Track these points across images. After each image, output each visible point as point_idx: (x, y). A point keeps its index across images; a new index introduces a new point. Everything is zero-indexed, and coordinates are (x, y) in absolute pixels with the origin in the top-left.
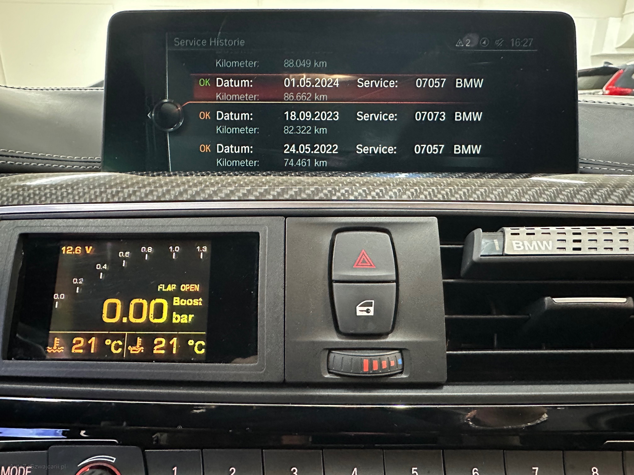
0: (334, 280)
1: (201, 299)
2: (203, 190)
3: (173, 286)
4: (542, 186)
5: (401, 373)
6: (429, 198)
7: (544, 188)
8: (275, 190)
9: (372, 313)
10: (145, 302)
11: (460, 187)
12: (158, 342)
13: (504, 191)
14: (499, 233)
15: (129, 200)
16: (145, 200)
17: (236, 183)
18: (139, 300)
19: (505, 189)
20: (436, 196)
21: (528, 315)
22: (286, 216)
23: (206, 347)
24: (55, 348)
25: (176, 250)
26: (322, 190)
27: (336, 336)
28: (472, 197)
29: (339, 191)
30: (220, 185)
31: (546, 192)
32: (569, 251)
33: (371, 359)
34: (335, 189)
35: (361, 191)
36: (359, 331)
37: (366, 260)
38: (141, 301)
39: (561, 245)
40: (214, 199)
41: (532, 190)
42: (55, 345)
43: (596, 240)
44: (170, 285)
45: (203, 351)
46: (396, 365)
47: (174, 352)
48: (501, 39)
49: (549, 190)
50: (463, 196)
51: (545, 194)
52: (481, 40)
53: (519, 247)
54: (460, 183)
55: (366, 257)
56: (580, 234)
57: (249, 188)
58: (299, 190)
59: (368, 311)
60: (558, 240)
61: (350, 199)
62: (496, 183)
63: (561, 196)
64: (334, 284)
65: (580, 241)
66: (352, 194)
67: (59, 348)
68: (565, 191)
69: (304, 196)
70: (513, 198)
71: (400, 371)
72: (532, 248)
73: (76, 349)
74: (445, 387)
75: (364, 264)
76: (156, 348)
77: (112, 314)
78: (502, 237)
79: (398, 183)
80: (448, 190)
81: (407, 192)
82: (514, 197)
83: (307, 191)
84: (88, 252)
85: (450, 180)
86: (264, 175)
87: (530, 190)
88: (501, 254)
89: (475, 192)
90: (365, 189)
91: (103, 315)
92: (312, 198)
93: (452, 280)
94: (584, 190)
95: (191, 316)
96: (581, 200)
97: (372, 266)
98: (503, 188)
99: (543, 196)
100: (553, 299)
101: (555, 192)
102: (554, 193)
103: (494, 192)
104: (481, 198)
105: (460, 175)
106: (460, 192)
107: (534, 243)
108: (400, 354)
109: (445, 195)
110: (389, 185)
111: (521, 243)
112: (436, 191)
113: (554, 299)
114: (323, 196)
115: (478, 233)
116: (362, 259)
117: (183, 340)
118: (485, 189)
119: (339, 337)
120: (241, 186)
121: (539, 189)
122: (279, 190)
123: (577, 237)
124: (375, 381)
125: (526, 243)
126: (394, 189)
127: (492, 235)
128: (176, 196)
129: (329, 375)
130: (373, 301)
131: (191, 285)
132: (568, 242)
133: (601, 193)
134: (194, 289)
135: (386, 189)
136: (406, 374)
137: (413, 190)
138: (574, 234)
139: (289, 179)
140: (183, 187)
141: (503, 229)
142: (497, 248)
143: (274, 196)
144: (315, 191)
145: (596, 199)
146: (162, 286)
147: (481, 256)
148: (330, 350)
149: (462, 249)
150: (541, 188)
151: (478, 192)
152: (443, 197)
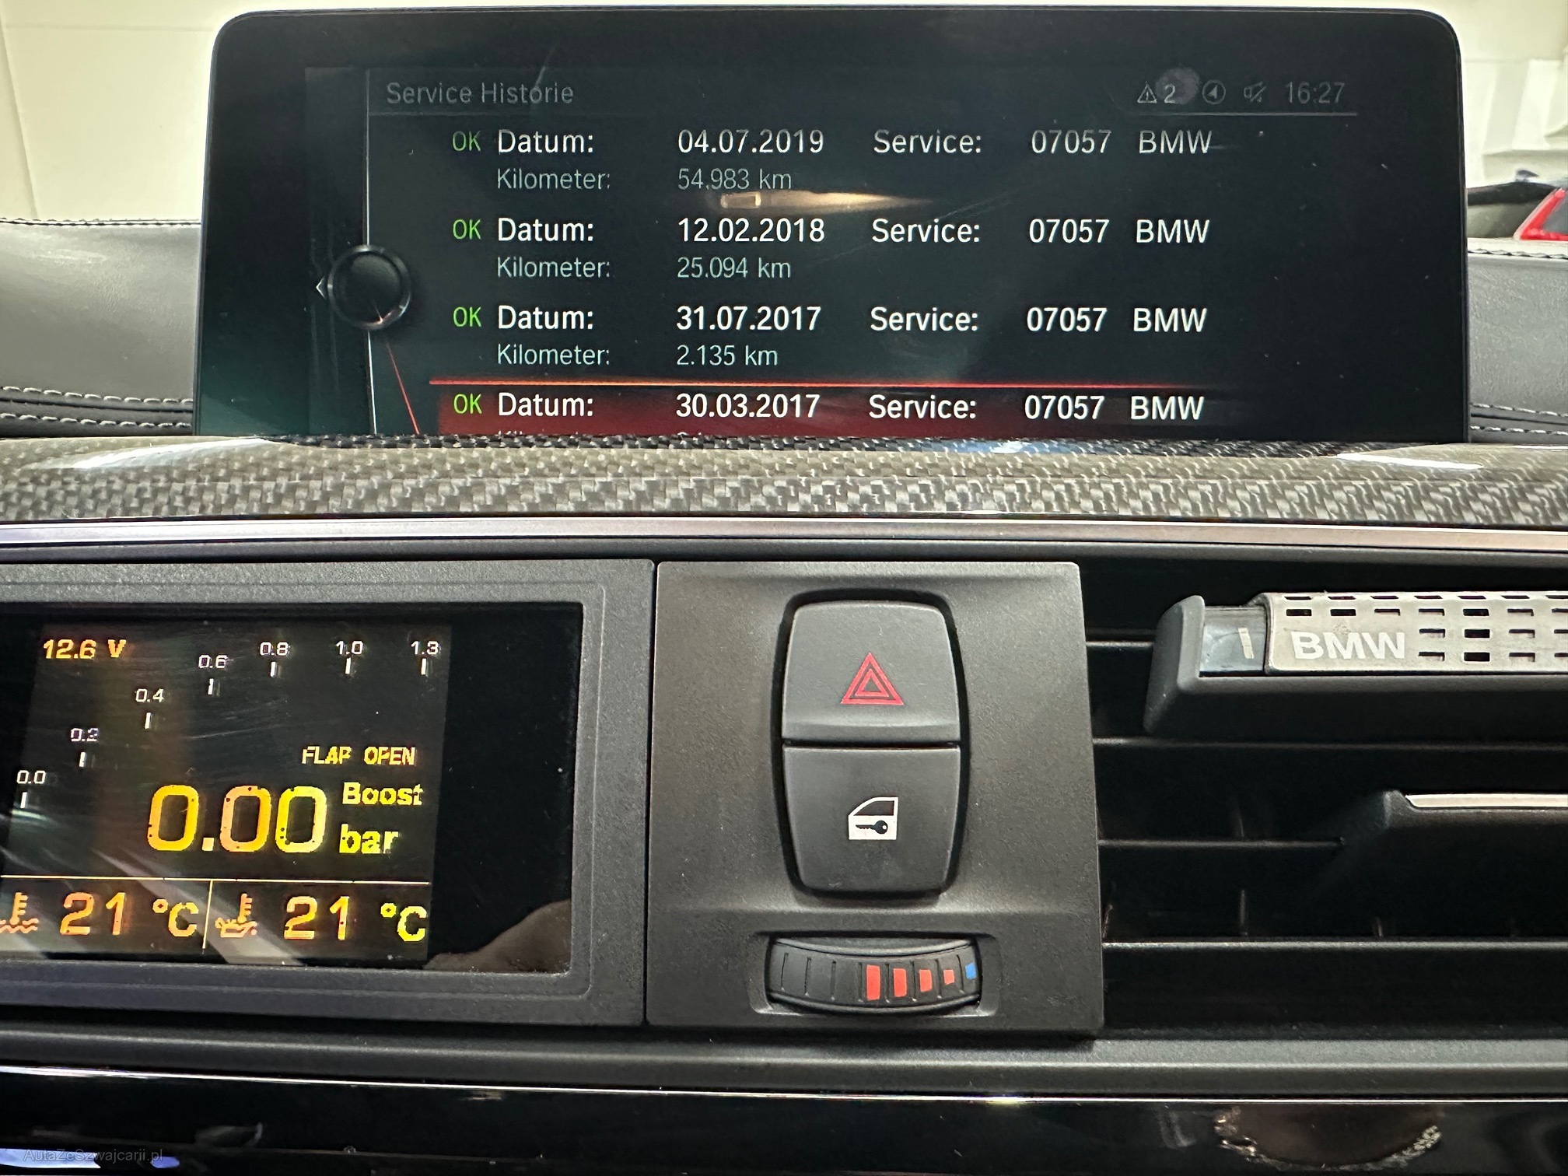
0: (789, 739)
1: (418, 789)
2: (433, 486)
3: (345, 752)
4: (1372, 478)
5: (973, 1003)
6: (1056, 510)
7: (1382, 482)
8: (631, 486)
9: (891, 834)
10: (264, 795)
11: (1144, 480)
12: (298, 906)
13: (1266, 490)
14: (1252, 611)
15: (230, 513)
16: (271, 512)
17: (523, 466)
18: (250, 789)
19: (1271, 486)
20: (1076, 505)
21: (1337, 840)
22: (658, 557)
23: (432, 923)
24: (15, 920)
25: (353, 651)
26: (761, 484)
27: (791, 895)
28: (1176, 506)
29: (807, 490)
30: (480, 472)
31: (1386, 494)
32: (1455, 663)
33: (887, 965)
34: (796, 484)
35: (868, 490)
36: (858, 884)
37: (877, 682)
38: (255, 791)
39: (1432, 644)
40: (463, 509)
41: (1346, 488)
42: (16, 912)
43: (1532, 632)
44: (334, 749)
45: (421, 934)
46: (959, 980)
47: (342, 936)
48: (1260, 84)
49: (1394, 489)
50: (1151, 504)
51: (1381, 498)
52: (1205, 86)
53: (1313, 651)
54: (1145, 467)
55: (877, 675)
56: (1485, 613)
57: (561, 479)
58: (696, 487)
59: (880, 828)
60: (1422, 631)
61: (838, 511)
62: (1245, 467)
63: (1427, 506)
64: (787, 750)
65: (1485, 634)
66: (844, 498)
67: (25, 923)
68: (1438, 491)
69: (712, 504)
70: (1291, 507)
71: (971, 998)
72: (1347, 654)
73: (73, 924)
74: (1099, 1045)
75: (873, 695)
76: (290, 924)
77: (174, 830)
78: (1262, 619)
79: (971, 466)
80: (1112, 487)
81: (997, 494)
82: (1295, 506)
83: (718, 491)
84: (115, 654)
85: (1116, 460)
86: (603, 446)
87: (1340, 487)
88: (1260, 668)
89: (1187, 493)
90: (880, 482)
91: (150, 831)
92: (731, 509)
93: (1121, 741)
94: (1491, 490)
95: (390, 836)
96: (1483, 517)
97: (893, 701)
98: (1263, 482)
99: (1377, 504)
100: (1407, 796)
101: (1411, 493)
102: (1406, 497)
103: (1239, 493)
104: (1201, 510)
105: (1145, 445)
106: (1142, 493)
107: (1354, 638)
108: (970, 950)
109: (1102, 502)
110: (948, 474)
111: (1316, 640)
112: (1077, 490)
113: (1410, 797)
114: (763, 504)
115: (1194, 607)
116: (866, 682)
117: (367, 903)
118: (1214, 486)
119: (799, 901)
120: (540, 474)
121: (1366, 487)
122: (643, 487)
123: (1477, 623)
124: (899, 1025)
125: (1330, 638)
126: (958, 483)
127: (1233, 616)
128: (358, 503)
129: (770, 1008)
130: (896, 800)
131: (393, 749)
132: (1451, 635)
133: (1540, 495)
134: (401, 759)
135: (937, 483)
136: (984, 1008)
137: (1012, 488)
138: (1469, 612)
139: (671, 456)
140: (379, 477)
141: (1265, 598)
142: (1249, 653)
143: (627, 502)
144: (742, 490)
145: (1525, 514)
146: (314, 752)
147: (1202, 674)
148: (774, 937)
149: (1148, 654)
150: (1370, 482)
151: (1194, 495)
152: (1097, 506)
